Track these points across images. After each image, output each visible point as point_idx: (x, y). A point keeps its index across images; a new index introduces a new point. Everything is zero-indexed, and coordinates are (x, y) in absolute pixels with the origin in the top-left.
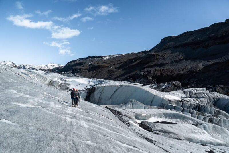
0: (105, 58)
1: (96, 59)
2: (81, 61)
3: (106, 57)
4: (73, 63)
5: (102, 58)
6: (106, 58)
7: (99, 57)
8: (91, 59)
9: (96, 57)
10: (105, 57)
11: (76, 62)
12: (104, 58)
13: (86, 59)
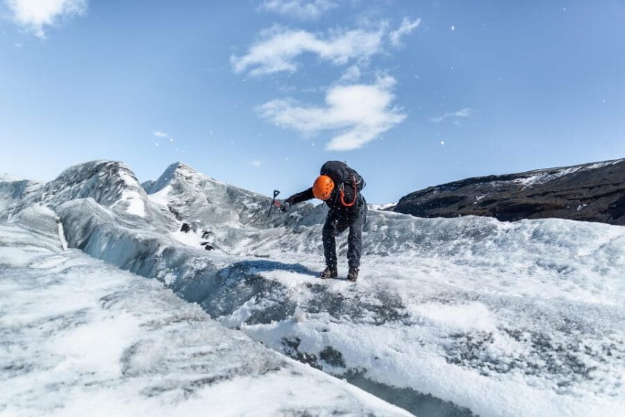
0: (524, 181)
1: (493, 184)
2: (447, 193)
3: (526, 178)
4: (423, 200)
5: (516, 181)
6: (529, 179)
7: (503, 178)
8: (479, 186)
9: (494, 178)
10: (524, 176)
11: (431, 197)
12: (521, 180)
13: (460, 186)
